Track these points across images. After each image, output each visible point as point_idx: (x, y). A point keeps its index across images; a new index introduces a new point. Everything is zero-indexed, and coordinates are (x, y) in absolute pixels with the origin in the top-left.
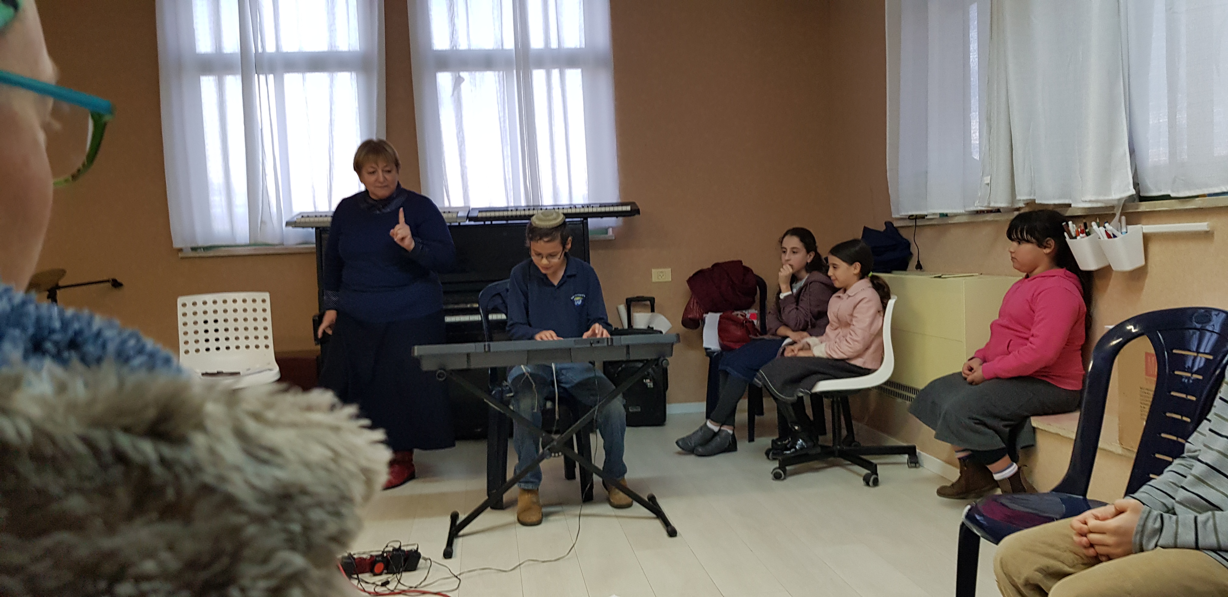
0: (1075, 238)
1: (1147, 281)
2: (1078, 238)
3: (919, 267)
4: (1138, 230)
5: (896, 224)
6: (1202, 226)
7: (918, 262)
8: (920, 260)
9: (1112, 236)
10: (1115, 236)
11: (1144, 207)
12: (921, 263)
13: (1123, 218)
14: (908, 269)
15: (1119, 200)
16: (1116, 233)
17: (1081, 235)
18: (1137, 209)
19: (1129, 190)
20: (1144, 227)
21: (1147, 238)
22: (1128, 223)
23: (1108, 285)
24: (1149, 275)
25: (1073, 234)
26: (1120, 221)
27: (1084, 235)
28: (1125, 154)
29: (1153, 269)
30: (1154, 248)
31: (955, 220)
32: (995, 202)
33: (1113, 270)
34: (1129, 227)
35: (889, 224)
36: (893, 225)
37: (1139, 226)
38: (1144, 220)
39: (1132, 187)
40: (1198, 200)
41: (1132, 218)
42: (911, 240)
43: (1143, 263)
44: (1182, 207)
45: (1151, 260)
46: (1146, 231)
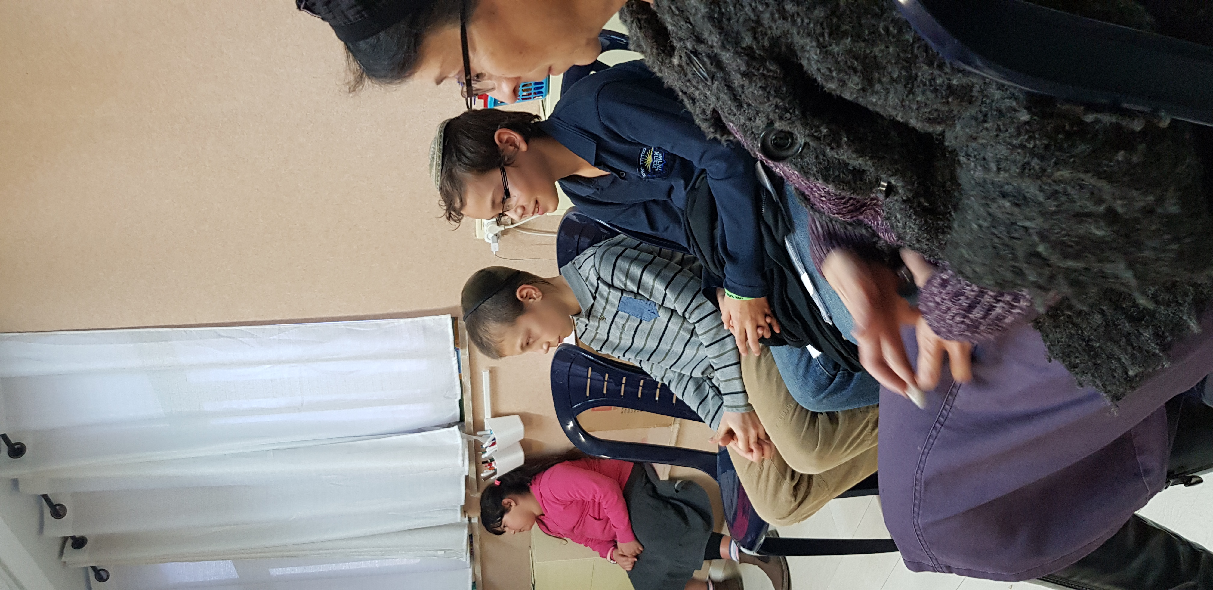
0: (496, 470)
1: (532, 412)
2: (496, 467)
4: (489, 422)
6: (485, 377)
9: (493, 442)
10: (494, 439)
11: (468, 418)
13: (478, 433)
15: (462, 438)
16: (491, 438)
17: (493, 465)
18: (471, 423)
19: (454, 431)
20: (486, 418)
21: (496, 415)
22: (483, 429)
23: (537, 441)
24: (526, 412)
25: (492, 472)
26: (481, 436)
27: (493, 463)
28: (423, 436)
29: (522, 409)
30: (503, 409)
31: (479, 574)
32: (462, 540)
33: (524, 439)
34: (486, 428)
37: (485, 421)
38: (481, 417)
39: (451, 429)
40: (465, 380)
41: (478, 426)
43: (517, 416)
44: (470, 391)
45: (515, 411)
46: (490, 416)
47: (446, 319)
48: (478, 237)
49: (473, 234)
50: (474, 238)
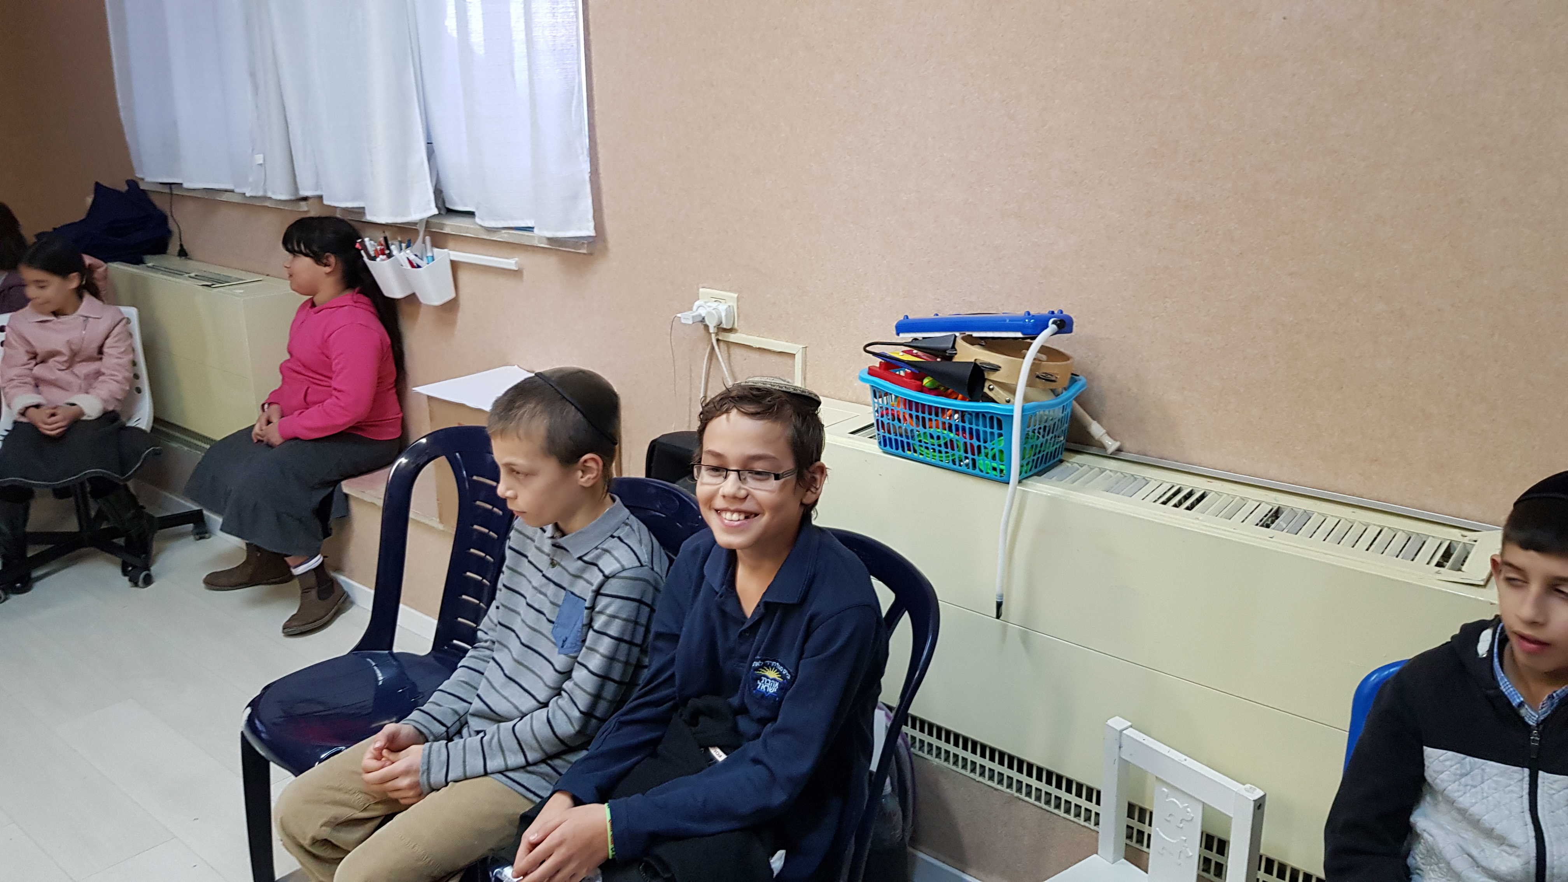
0: (373, 259)
1: (460, 315)
2: (378, 259)
3: (183, 253)
4: (444, 255)
5: (142, 186)
6: (509, 262)
7: (181, 245)
8: (183, 243)
9: (415, 265)
10: (419, 267)
11: (451, 225)
12: (185, 247)
13: (428, 238)
14: (168, 251)
15: (421, 220)
16: (420, 262)
17: (381, 256)
18: (444, 227)
19: (431, 209)
20: (451, 252)
21: (455, 266)
22: (436, 244)
23: (418, 313)
24: (460, 309)
25: (372, 253)
26: (424, 242)
27: (385, 257)
28: (422, 163)
29: (464, 301)
30: (463, 276)
31: (227, 199)
32: (273, 193)
33: (420, 303)
34: (436, 250)
35: (133, 184)
36: (138, 187)
37: (446, 250)
38: (451, 244)
39: (433, 205)
40: (505, 233)
41: (439, 240)
42: (169, 214)
43: (453, 295)
44: (488, 238)
45: (462, 292)
46: (453, 258)
47: (588, 229)
48: (701, 290)
49: (705, 285)
50: (701, 285)
